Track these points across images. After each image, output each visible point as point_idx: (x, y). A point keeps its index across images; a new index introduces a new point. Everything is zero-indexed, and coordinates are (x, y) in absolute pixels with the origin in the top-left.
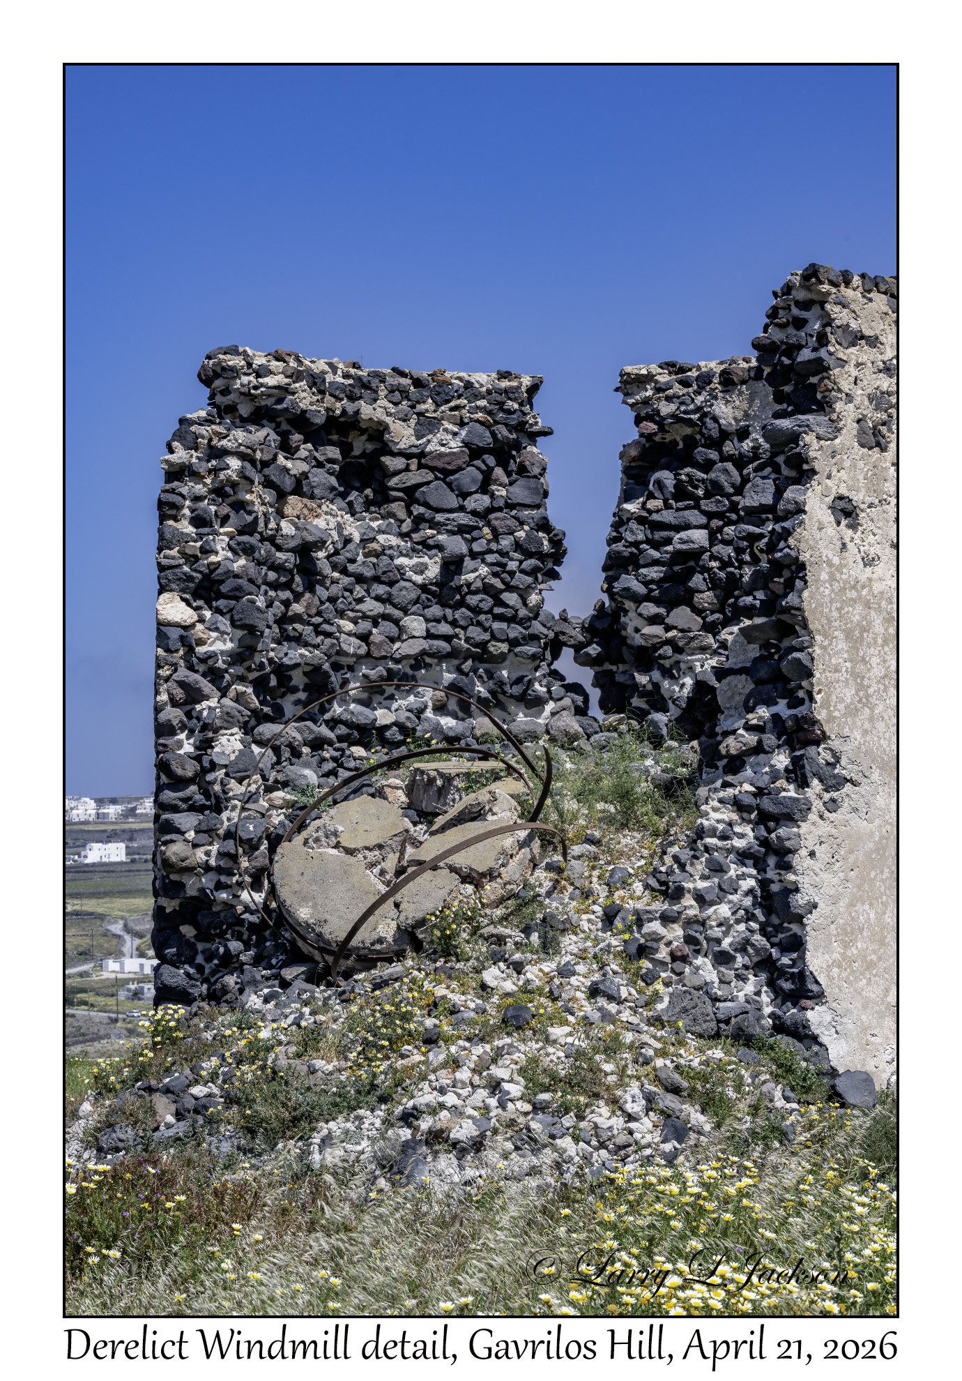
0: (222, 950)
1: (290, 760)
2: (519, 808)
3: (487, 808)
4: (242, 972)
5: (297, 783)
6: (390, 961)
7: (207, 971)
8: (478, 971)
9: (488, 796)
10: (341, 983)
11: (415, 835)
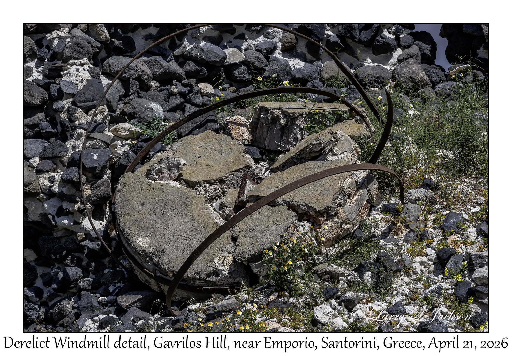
0: (61, 275)
1: (138, 93)
2: (359, 150)
3: (328, 148)
4: (80, 297)
5: (143, 115)
6: (225, 293)
7: (45, 295)
8: (310, 307)
9: (329, 137)
10: (175, 313)
11: (256, 171)
